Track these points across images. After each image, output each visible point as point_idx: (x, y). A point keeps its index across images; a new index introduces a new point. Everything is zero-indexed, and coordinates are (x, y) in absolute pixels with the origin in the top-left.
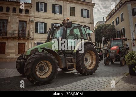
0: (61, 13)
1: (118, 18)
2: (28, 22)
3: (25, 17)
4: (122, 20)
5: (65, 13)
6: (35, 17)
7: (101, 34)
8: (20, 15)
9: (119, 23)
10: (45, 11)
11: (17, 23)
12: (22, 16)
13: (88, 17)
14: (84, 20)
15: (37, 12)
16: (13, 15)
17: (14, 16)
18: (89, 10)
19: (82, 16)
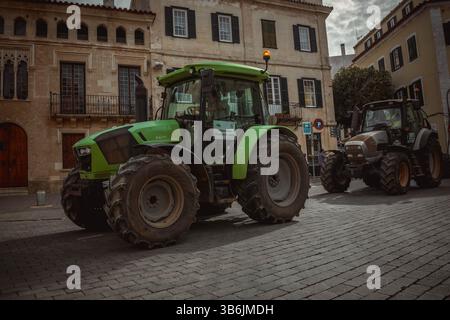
0: (236, 40)
1: (399, 49)
2: (144, 68)
3: (137, 55)
4: (413, 56)
5: (248, 40)
6: (163, 54)
7: (349, 101)
8: (120, 49)
9: (401, 64)
10: (192, 35)
11: (113, 73)
12: (127, 50)
13: (314, 49)
14: (302, 59)
15: (169, 38)
16: (100, 48)
17: (104, 51)
18: (314, 29)
19: (297, 46)
